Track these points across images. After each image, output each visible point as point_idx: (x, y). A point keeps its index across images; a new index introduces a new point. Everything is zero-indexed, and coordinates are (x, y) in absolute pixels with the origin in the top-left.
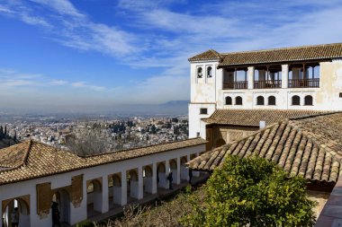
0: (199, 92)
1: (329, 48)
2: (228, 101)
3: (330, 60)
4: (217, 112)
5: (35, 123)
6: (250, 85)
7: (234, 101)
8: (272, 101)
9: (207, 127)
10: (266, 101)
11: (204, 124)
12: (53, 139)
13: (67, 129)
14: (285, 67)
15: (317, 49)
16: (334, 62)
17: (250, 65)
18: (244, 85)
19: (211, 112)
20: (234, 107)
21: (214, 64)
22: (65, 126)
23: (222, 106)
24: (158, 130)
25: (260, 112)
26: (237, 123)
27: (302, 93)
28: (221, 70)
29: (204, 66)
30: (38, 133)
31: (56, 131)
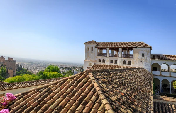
3: (136, 48)
6: (108, 55)
7: (102, 61)
10: (114, 62)
14: (120, 49)
16: (138, 48)
19: (93, 64)
21: (94, 46)
23: (97, 63)
27: (127, 60)
28: (97, 48)
29: (90, 46)
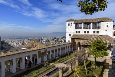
0: (69, 30)
1: (103, 19)
2: (77, 32)
3: (103, 22)
4: (74, 35)
5: (12, 39)
6: (82, 28)
7: (78, 32)
8: (88, 32)
9: (72, 39)
10: (87, 32)
11: (71, 38)
12: (18, 44)
13: (23, 41)
14: (92, 23)
15: (100, 19)
16: (104, 22)
17: (83, 23)
18: (81, 28)
19: (72, 35)
20: (78, 34)
21: (73, 23)
22: (22, 40)
23: (75, 34)
24: (50, 41)
25: (85, 35)
26: (79, 38)
27: (96, 30)
28: (75, 24)
29: (70, 23)
30: (13, 42)
31: (19, 41)
